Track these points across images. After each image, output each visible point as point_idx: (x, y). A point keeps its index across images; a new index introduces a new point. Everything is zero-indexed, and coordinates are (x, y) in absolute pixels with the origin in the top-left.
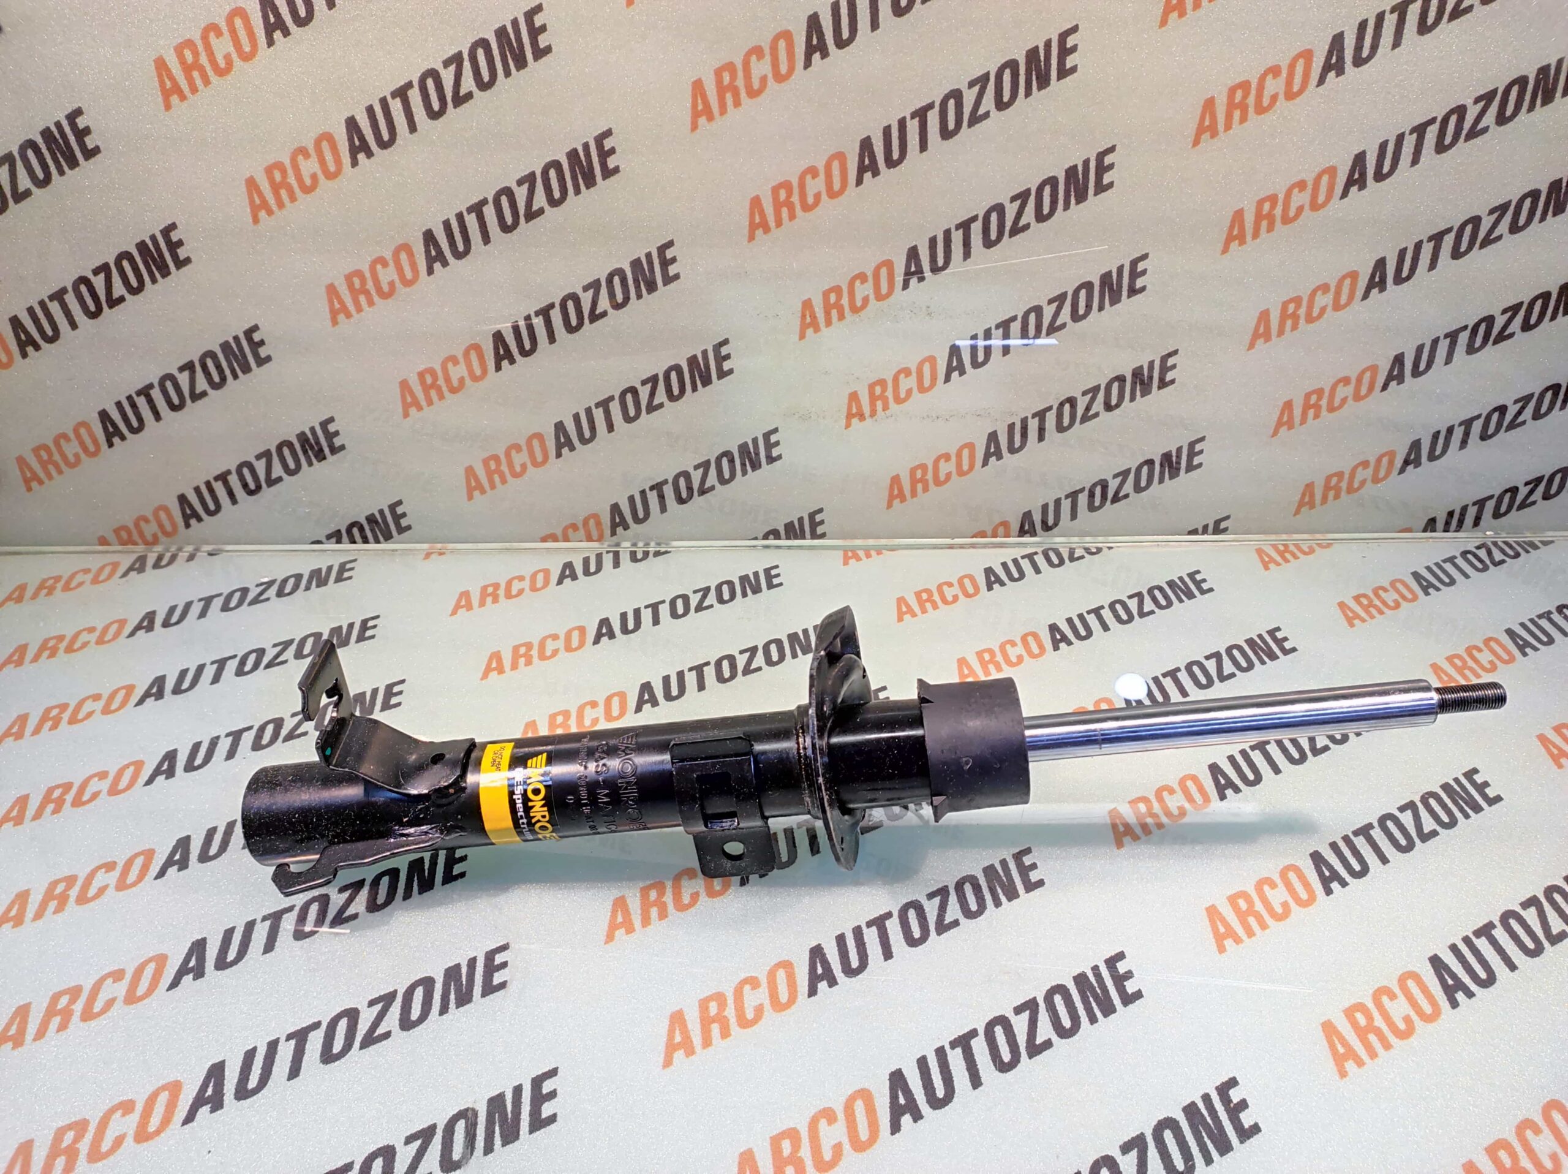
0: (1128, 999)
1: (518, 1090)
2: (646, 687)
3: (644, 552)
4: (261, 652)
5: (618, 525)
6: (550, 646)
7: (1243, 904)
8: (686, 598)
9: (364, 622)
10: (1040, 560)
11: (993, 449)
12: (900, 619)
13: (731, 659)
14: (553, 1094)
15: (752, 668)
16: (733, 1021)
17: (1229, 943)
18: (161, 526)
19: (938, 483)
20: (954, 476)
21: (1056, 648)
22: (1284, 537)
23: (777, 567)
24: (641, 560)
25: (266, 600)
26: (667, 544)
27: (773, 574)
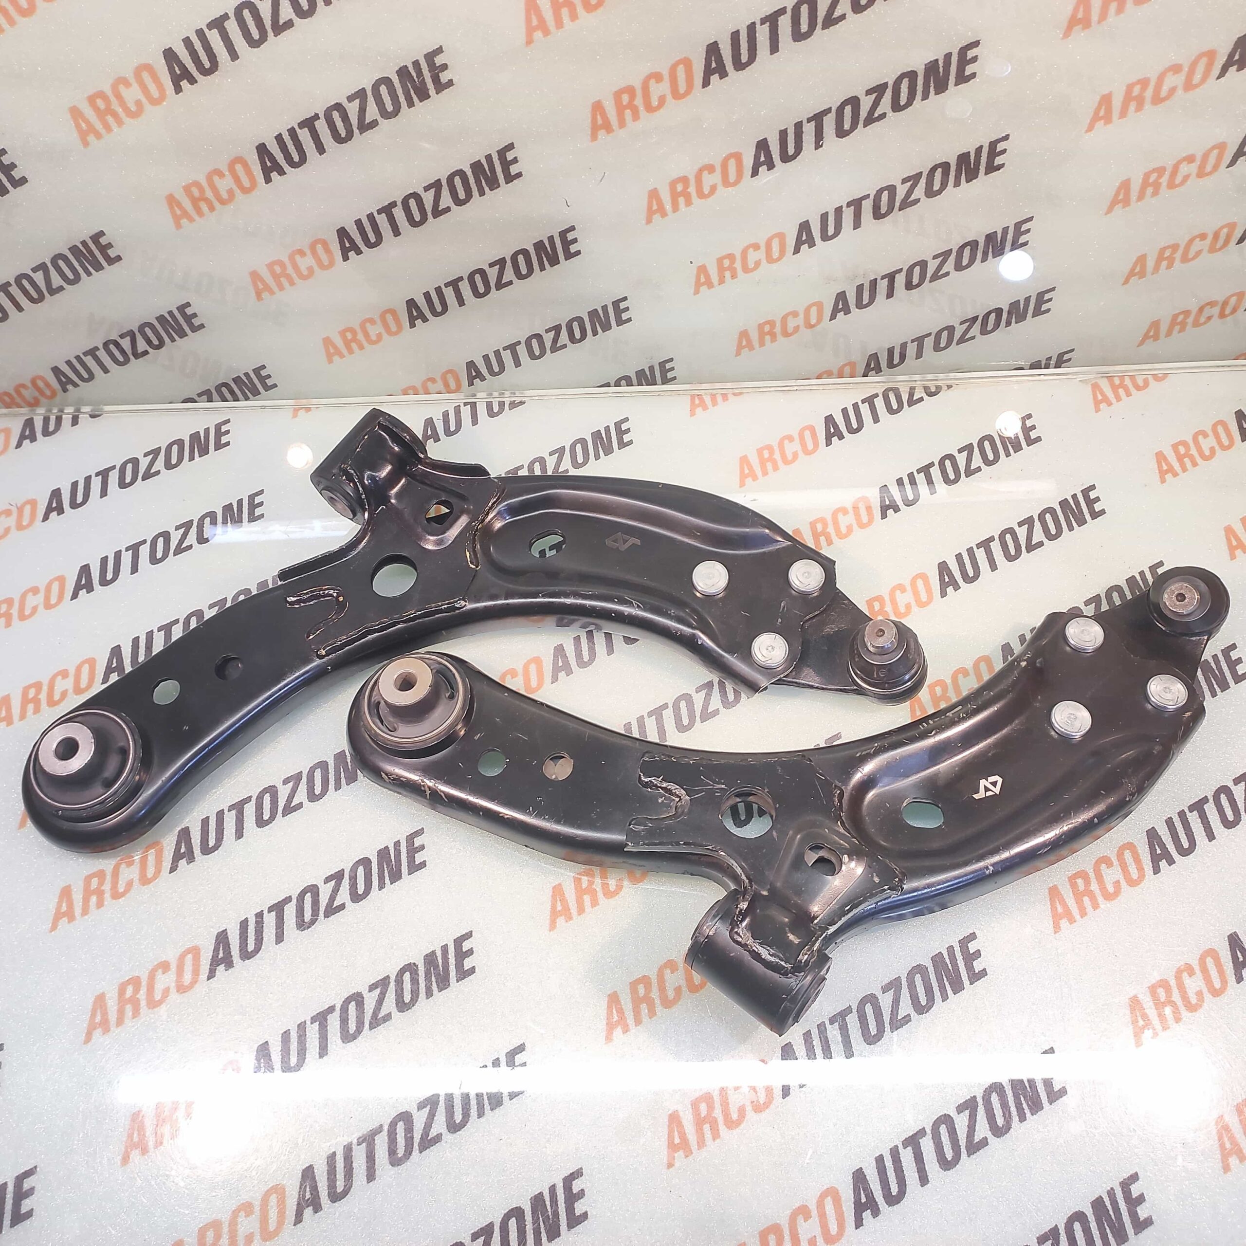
1: (445, 949)
3: (500, 403)
4: (167, 536)
5: (475, 377)
9: (252, 498)
11: (841, 305)
14: (470, 952)
16: (600, 894)
18: (39, 390)
19: (786, 334)
20: (802, 328)
23: (627, 420)
24: (497, 414)
25: (158, 473)
26: (520, 393)
27: (623, 429)
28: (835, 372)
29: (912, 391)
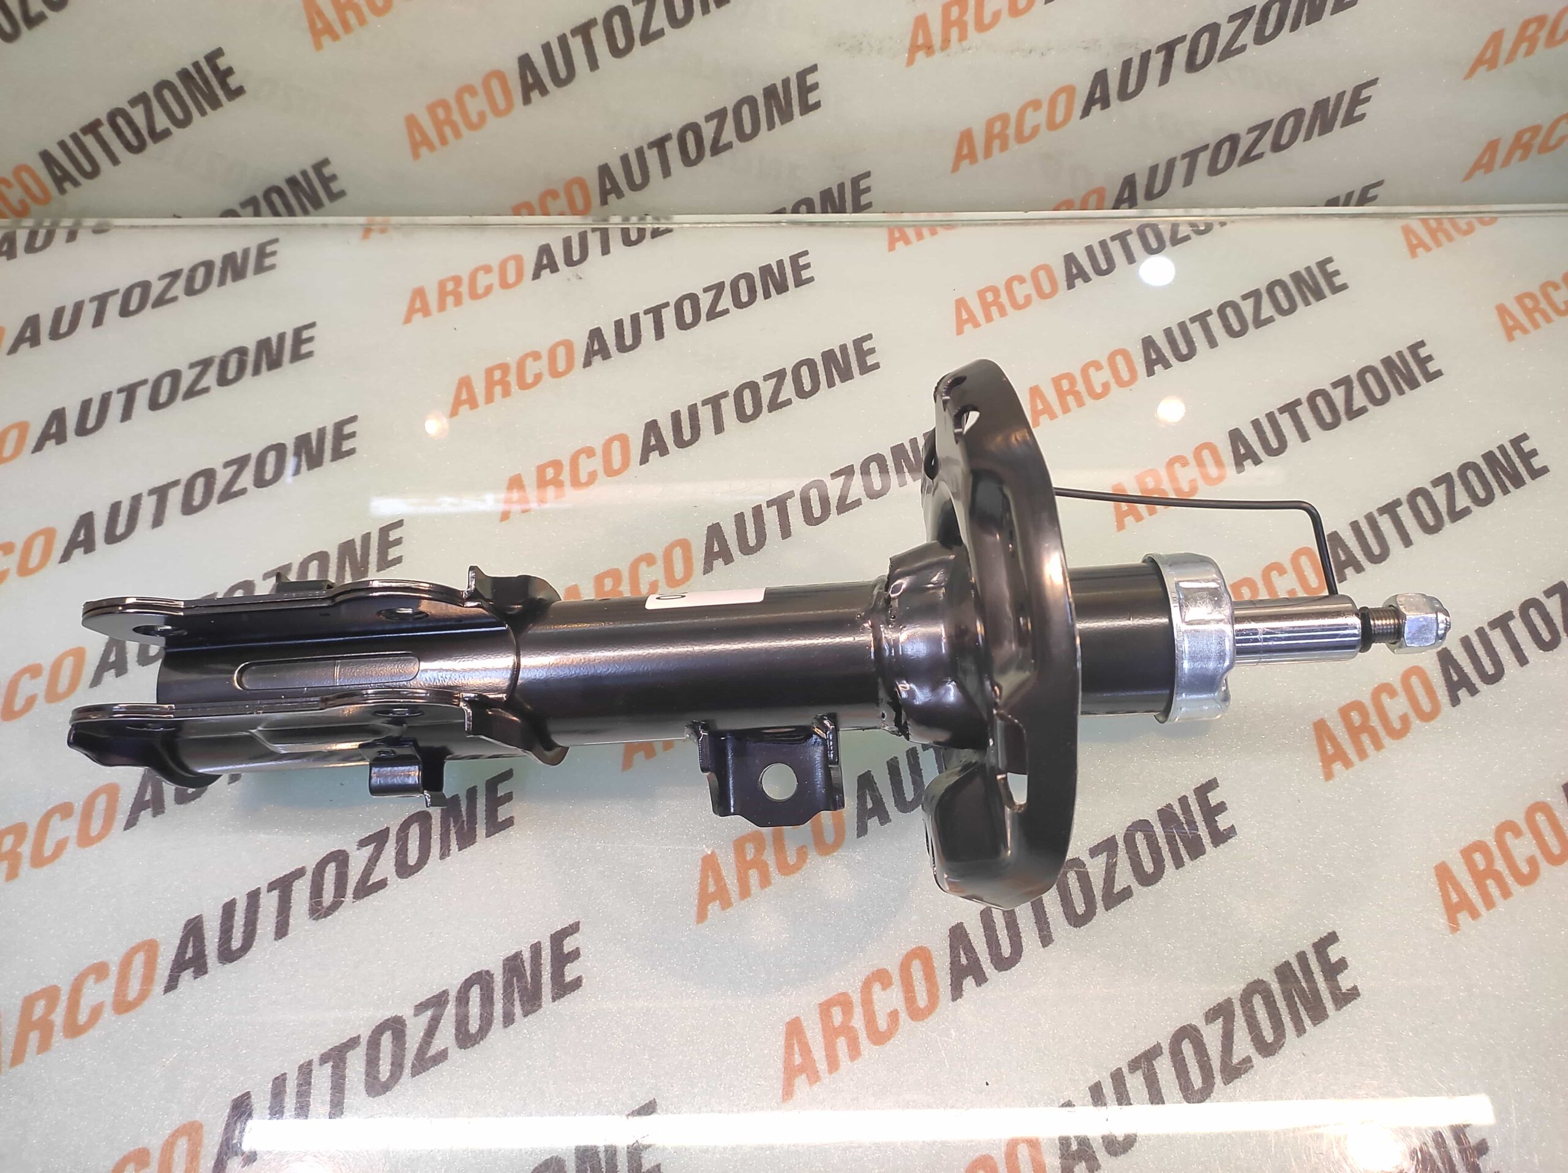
0: (1220, 837)
1: (536, 949)
2: (652, 427)
3: (639, 230)
4: (175, 375)
5: (609, 192)
6: (532, 368)
7: (1355, 717)
8: (693, 298)
9: (298, 332)
10: (1134, 242)
11: (1098, 94)
12: (960, 332)
13: (753, 387)
14: (575, 955)
15: (779, 401)
16: (772, 868)
17: (1337, 767)
18: (26, 189)
20: (1043, 129)
21: (1150, 372)
22: (1439, 209)
23: (805, 253)
24: (636, 243)
25: (174, 299)
26: (667, 218)
27: (801, 264)
28: (1078, 203)
29: (1175, 227)
